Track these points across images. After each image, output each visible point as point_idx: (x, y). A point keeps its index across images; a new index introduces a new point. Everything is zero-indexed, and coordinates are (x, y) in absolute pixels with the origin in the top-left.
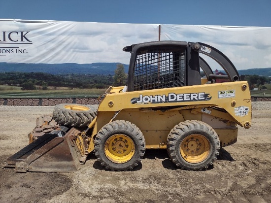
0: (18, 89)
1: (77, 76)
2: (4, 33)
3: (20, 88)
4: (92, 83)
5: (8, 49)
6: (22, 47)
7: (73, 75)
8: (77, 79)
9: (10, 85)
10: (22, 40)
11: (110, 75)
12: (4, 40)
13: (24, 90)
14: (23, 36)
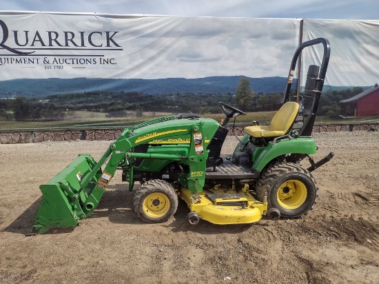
0: (101, 117)
1: (184, 97)
2: (82, 33)
3: (104, 114)
4: (204, 106)
5: (89, 58)
6: (108, 55)
7: (178, 94)
8: (183, 100)
9: (91, 111)
10: (108, 45)
11: (229, 94)
12: (83, 45)
13: (110, 117)
14: (109, 39)
